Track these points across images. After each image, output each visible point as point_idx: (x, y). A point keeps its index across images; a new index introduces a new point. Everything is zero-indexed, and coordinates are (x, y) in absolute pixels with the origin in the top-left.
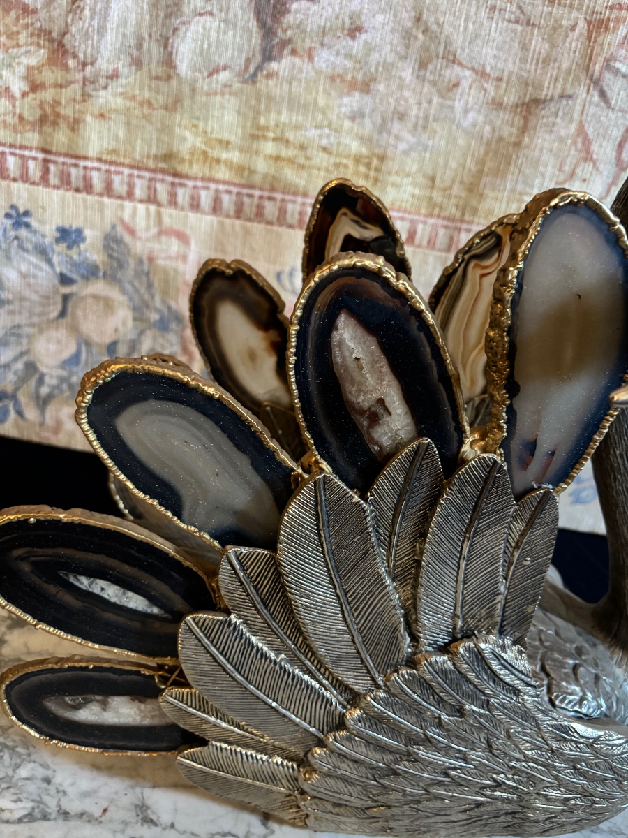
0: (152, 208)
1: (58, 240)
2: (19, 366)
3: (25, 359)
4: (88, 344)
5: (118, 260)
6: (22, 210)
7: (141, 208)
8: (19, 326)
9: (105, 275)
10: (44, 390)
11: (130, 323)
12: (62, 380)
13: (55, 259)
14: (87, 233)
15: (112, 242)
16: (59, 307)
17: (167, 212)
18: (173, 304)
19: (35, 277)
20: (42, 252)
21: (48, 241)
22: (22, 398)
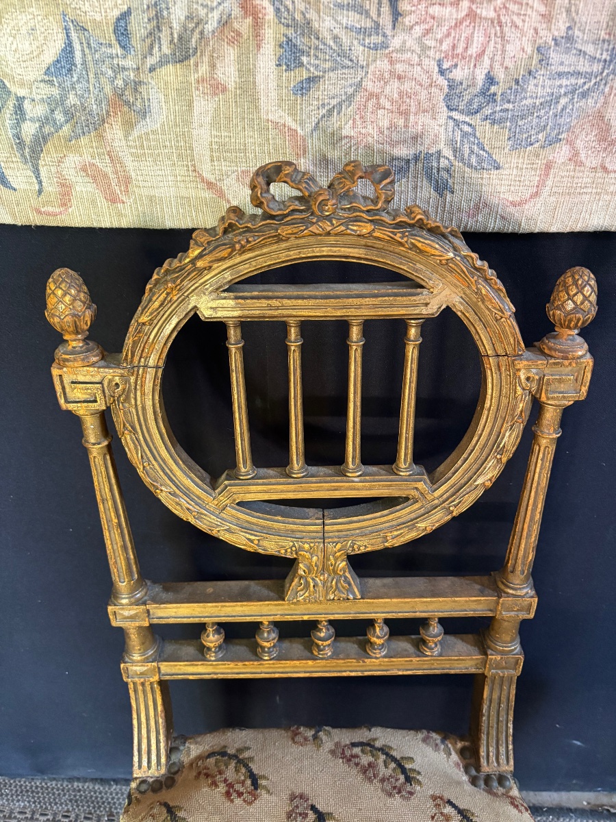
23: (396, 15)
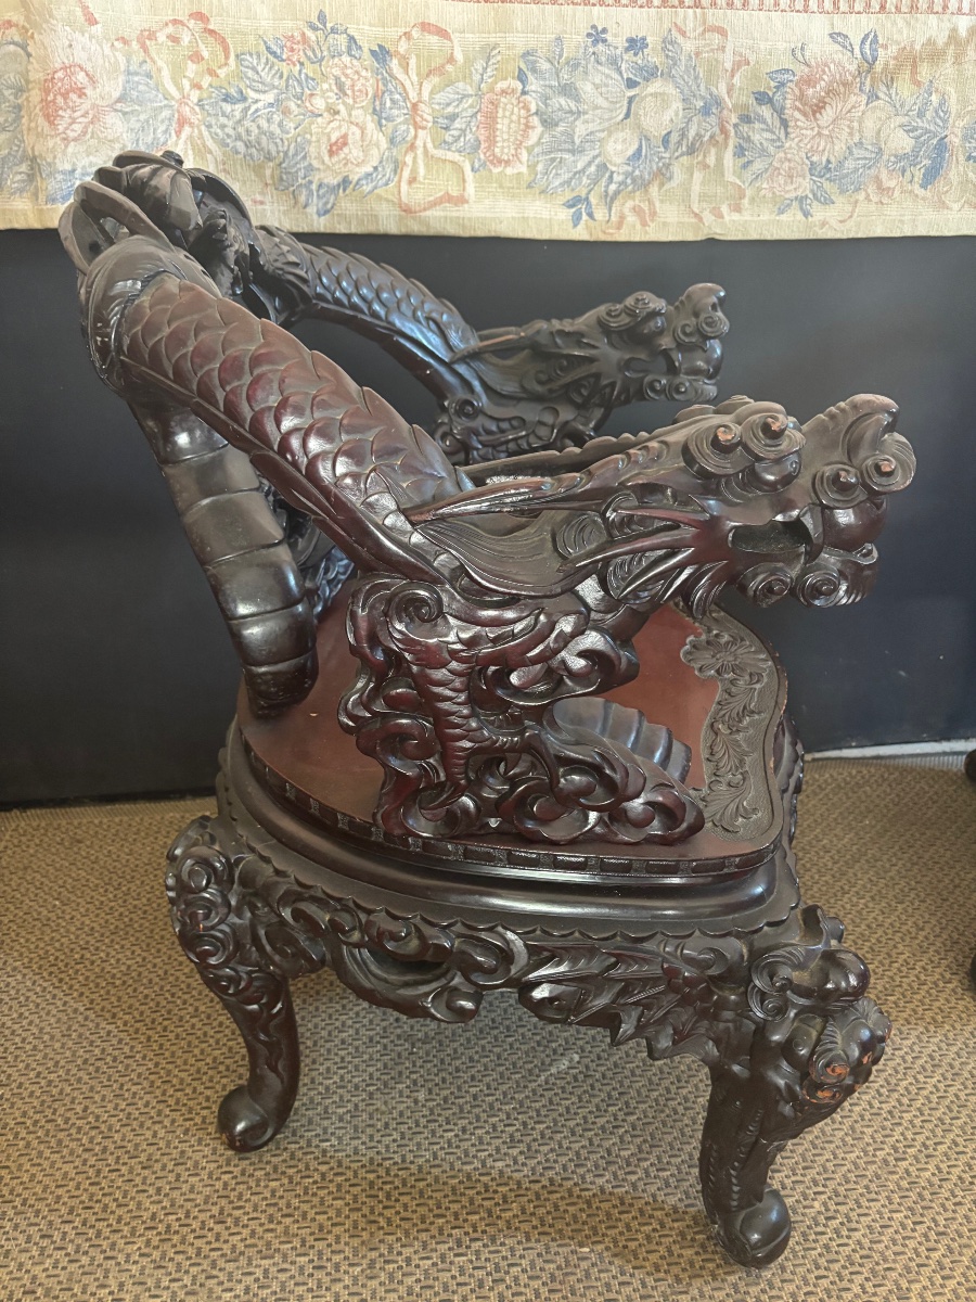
0: (698, 10)
1: (627, 50)
2: (593, 169)
3: (597, 162)
4: (648, 139)
5: (673, 58)
6: (600, 29)
7: (691, 11)
8: (592, 133)
9: (662, 74)
10: (613, 187)
11: (681, 113)
12: (627, 174)
13: (623, 68)
14: (649, 40)
15: (668, 42)
16: (625, 111)
17: (710, 12)
18: (714, 89)
19: (606, 85)
20: (614, 62)
21: (618, 52)
22: (593, 200)
23: (787, 134)
